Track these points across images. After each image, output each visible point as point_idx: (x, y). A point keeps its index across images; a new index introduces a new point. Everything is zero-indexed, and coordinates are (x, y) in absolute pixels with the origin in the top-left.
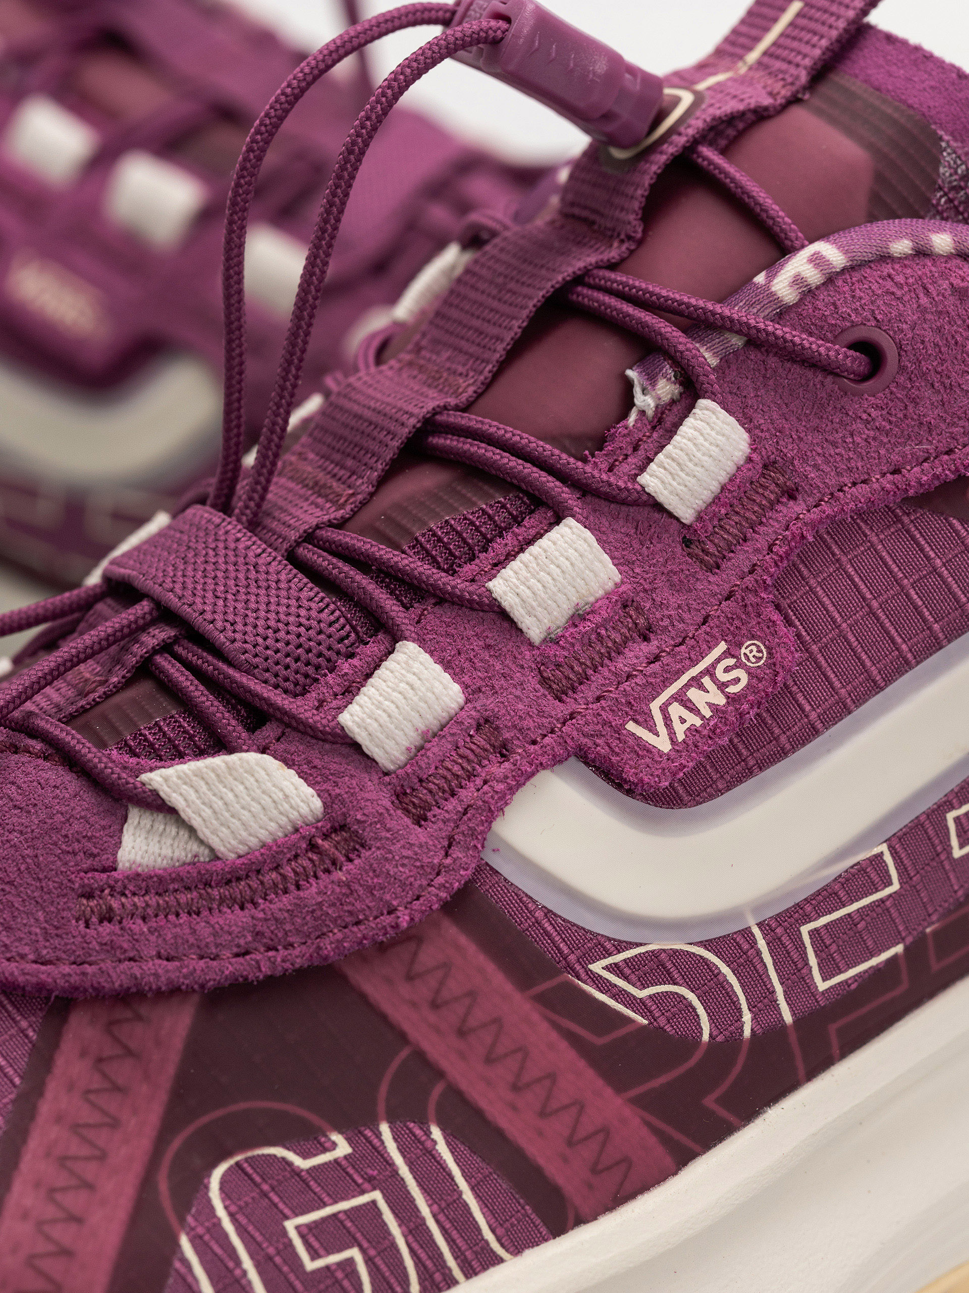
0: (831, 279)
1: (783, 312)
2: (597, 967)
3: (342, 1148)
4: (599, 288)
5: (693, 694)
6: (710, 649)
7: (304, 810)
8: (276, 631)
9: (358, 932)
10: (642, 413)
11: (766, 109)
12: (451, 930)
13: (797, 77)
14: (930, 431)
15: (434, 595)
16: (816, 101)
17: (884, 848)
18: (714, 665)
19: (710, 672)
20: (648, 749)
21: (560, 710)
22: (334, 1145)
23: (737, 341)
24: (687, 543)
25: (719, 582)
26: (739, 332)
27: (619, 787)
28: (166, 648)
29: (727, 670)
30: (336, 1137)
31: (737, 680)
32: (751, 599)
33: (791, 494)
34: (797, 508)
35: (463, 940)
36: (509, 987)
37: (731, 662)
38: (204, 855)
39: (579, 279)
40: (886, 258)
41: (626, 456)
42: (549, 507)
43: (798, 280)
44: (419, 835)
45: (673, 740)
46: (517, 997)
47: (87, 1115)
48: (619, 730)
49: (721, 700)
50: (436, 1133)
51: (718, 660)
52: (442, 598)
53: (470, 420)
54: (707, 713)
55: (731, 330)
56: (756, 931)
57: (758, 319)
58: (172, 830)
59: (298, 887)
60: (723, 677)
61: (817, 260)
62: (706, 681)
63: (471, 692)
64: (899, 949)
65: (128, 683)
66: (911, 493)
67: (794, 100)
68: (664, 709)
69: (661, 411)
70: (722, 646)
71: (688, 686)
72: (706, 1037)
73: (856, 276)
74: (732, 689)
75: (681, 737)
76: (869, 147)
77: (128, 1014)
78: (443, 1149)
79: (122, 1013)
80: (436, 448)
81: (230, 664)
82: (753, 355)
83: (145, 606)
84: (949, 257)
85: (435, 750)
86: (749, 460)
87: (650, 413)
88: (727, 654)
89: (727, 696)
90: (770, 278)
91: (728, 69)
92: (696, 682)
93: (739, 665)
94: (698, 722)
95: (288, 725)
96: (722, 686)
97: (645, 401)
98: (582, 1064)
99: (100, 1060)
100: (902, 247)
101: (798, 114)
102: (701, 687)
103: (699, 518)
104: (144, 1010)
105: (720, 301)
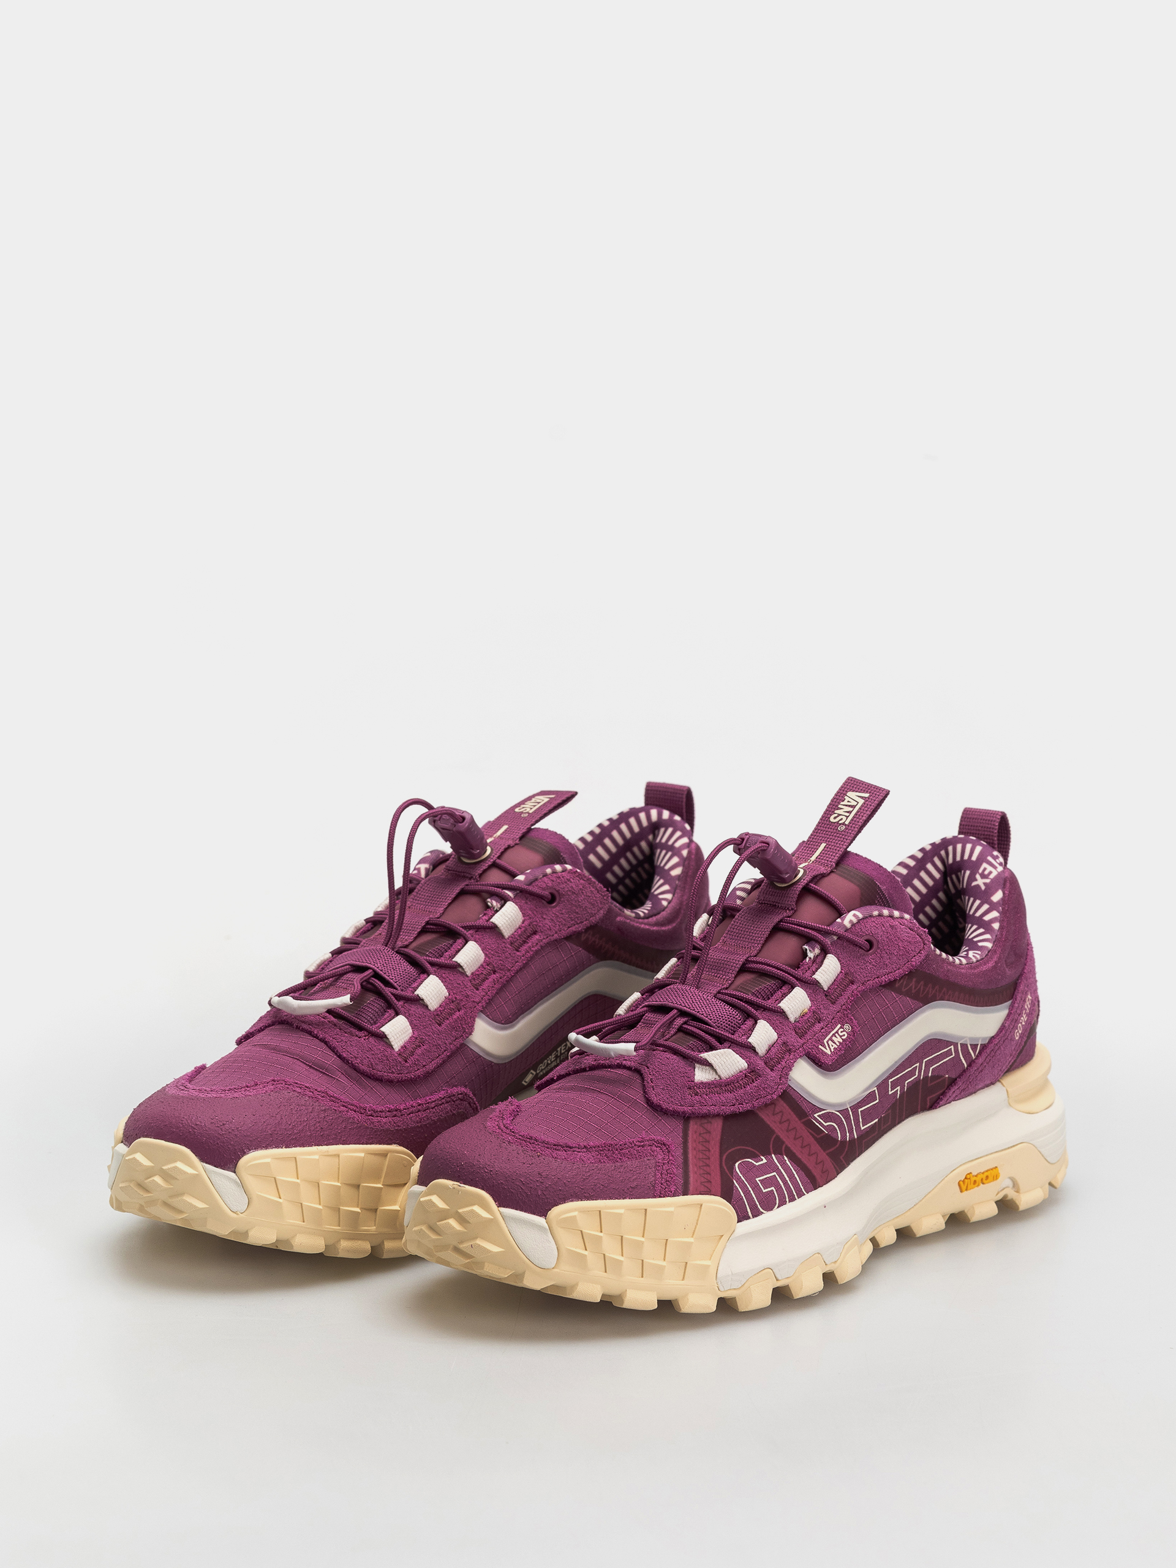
0: (859, 921)
1: (847, 930)
2: (816, 1115)
3: (765, 1161)
4: (788, 923)
5: (834, 1038)
6: (836, 1026)
7: (743, 1066)
8: (722, 1017)
9: (762, 1100)
10: (810, 958)
11: (825, 874)
12: (782, 1102)
13: (832, 865)
14: (887, 966)
15: (762, 1008)
16: (838, 872)
17: (876, 1088)
18: (838, 1030)
19: (837, 1032)
20: (826, 1053)
21: (802, 1041)
22: (762, 1160)
23: (835, 938)
24: (826, 996)
25: (836, 1007)
26: (835, 935)
27: (816, 1064)
28: (685, 1023)
29: (841, 1032)
30: (762, 1157)
31: (844, 1035)
32: (845, 1012)
33: (852, 983)
34: (854, 987)
35: (785, 1105)
36: (797, 1119)
37: (842, 1030)
38: (718, 1078)
39: (781, 921)
40: (871, 916)
41: (807, 971)
42: (790, 985)
43: (851, 921)
44: (773, 1074)
45: (831, 1051)
46: (799, 1122)
47: (701, 1148)
48: (818, 1047)
49: (841, 1041)
50: (786, 1158)
51: (839, 1029)
52: (765, 1009)
53: (758, 959)
54: (838, 1044)
55: (833, 934)
56: (849, 1109)
57: (841, 931)
58: (711, 1072)
59: (745, 1087)
60: (841, 1034)
61: (854, 915)
62: (836, 1035)
63: (779, 1035)
64: (877, 1120)
65: (676, 1033)
66: (883, 983)
67: (832, 872)
68: (827, 1042)
69: (816, 957)
70: (839, 1026)
71: (832, 1036)
72: (839, 1139)
73: (865, 921)
74: (843, 1038)
75: (833, 1050)
76: (858, 886)
77: (706, 1121)
78: (787, 1162)
79: (704, 1121)
80: (749, 968)
81: (711, 1026)
82: (839, 941)
83: (675, 1011)
84: (887, 917)
85: (773, 1050)
86: (841, 972)
87: (812, 957)
88: (841, 1028)
89: (842, 1039)
90: (843, 920)
91: (805, 862)
92: (834, 1035)
93: (844, 1031)
94: (836, 1047)
95: (732, 1043)
96: (841, 1036)
97: (811, 955)
98: (815, 1142)
99: (700, 1134)
100: (876, 913)
101: (833, 875)
102: (836, 1036)
103: (829, 988)
104: (710, 1119)
105: (828, 926)
